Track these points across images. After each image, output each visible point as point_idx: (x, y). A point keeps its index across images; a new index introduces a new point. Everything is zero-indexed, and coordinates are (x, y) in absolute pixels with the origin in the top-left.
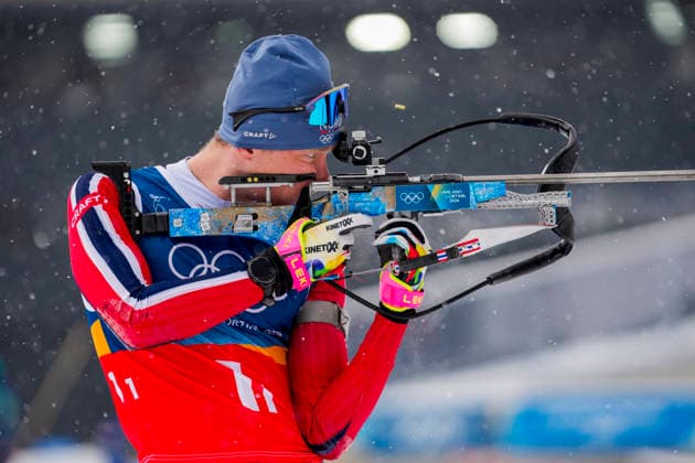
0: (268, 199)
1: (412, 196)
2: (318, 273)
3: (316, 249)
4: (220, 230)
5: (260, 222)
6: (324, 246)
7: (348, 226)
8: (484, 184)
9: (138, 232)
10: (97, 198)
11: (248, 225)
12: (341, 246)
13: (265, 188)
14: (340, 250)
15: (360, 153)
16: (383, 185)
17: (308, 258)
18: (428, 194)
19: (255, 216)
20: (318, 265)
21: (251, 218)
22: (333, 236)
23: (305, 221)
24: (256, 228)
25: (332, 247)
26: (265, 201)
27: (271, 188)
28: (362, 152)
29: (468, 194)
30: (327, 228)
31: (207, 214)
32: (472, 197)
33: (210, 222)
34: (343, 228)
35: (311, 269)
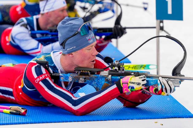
2: (132, 90)
3: (134, 83)
4: (75, 81)
6: (136, 83)
10: (46, 75)
12: (141, 84)
14: (141, 86)
17: (130, 85)
19: (85, 79)
20: (133, 88)
25: (139, 84)
30: (139, 78)
35: (130, 88)
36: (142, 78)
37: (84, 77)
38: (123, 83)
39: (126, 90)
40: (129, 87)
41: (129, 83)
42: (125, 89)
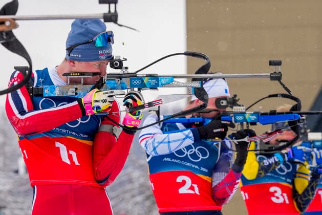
0: (82, 82)
1: (136, 82)
2: (98, 110)
3: (98, 101)
4: (63, 94)
5: (78, 92)
6: (101, 100)
7: (112, 94)
8: (165, 78)
9: (31, 94)
10: (16, 79)
11: (73, 92)
12: (108, 101)
13: (81, 78)
14: (107, 103)
15: (116, 64)
16: (126, 77)
17: (94, 104)
18: (143, 81)
19: (76, 89)
20: (98, 107)
21: (74, 89)
22: (105, 97)
23: (96, 90)
24: (76, 94)
25: (105, 101)
26: (81, 83)
27: (83, 78)
28: (117, 64)
29: (158, 82)
30: (104, 94)
31: (58, 88)
32: (160, 83)
33: (59, 91)
34: (110, 94)
35: (95, 109)
36: (106, 93)
37: (75, 86)
38: (85, 104)
39: (90, 112)
40: (93, 108)
41: (93, 103)
42: (88, 111)
